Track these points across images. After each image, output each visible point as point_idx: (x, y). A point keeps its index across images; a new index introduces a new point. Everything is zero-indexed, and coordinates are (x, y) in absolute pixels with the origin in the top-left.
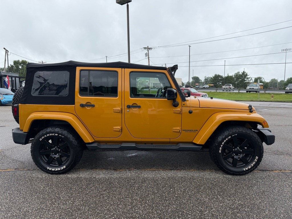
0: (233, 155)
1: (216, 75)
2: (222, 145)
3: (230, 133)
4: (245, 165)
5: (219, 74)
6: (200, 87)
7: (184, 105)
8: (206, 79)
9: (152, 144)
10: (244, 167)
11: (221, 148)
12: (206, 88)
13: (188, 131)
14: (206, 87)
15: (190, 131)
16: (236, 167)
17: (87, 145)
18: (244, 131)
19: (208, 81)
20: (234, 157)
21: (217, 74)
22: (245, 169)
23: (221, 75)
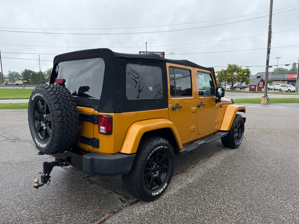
1: (26, 71)
5: (31, 70)
6: (8, 83)
8: (10, 74)
12: (20, 85)
14: (20, 83)
19: (13, 76)
21: (28, 69)
23: (32, 71)
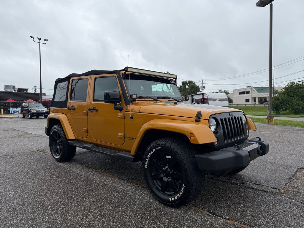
0: (162, 176)
2: (147, 159)
3: (155, 145)
4: (173, 194)
7: (127, 109)
9: (104, 148)
10: (172, 196)
11: (146, 162)
13: (130, 139)
15: (132, 139)
16: (164, 193)
17: (69, 141)
18: (168, 145)
20: (162, 178)
22: (171, 198)
